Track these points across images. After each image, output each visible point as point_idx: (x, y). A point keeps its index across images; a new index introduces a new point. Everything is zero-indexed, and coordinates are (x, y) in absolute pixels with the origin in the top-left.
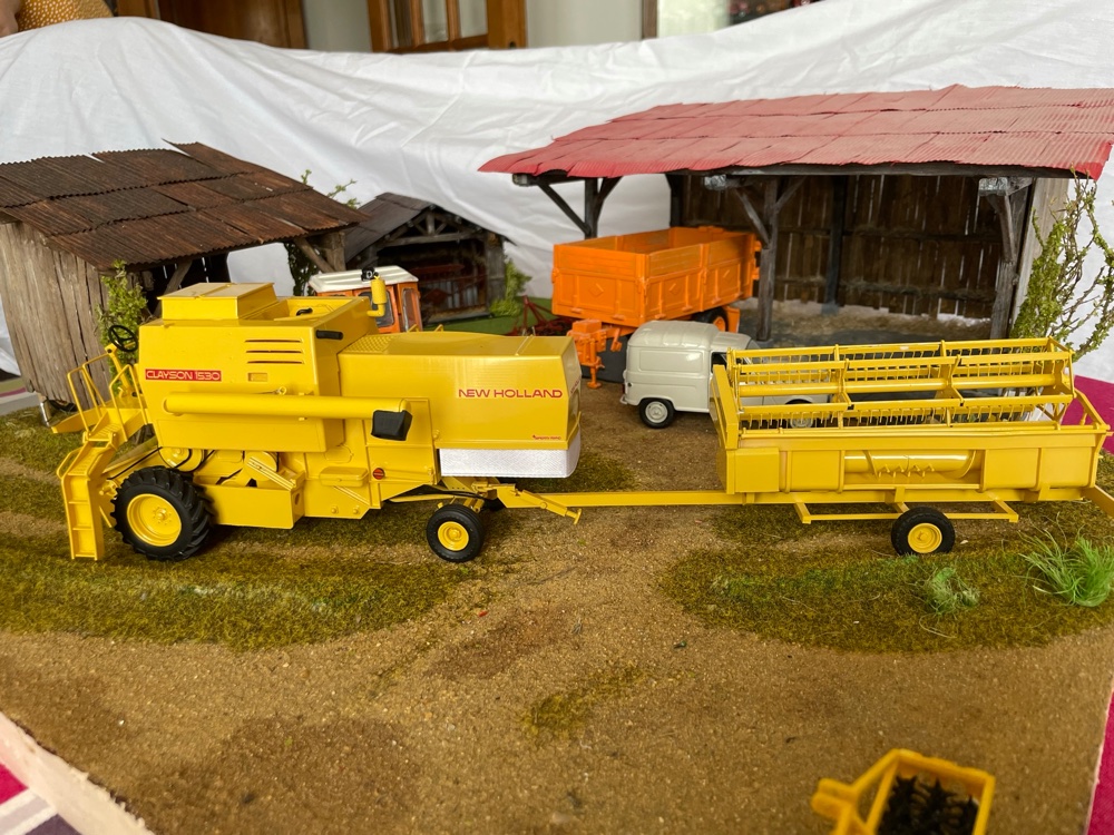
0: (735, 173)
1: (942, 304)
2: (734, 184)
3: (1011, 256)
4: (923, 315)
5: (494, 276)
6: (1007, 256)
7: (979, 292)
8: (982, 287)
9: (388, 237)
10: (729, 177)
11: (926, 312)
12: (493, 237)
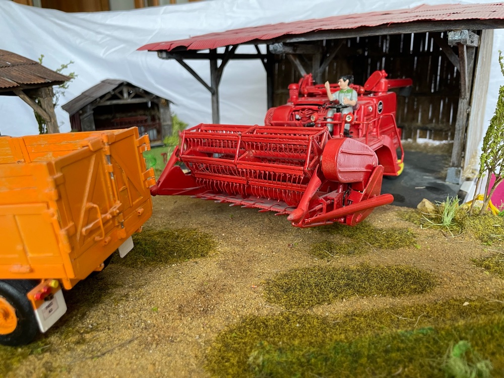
0: (288, 41)
1: (420, 133)
2: (289, 50)
3: (465, 94)
4: (410, 140)
5: (166, 123)
6: (463, 94)
7: (441, 125)
8: (442, 123)
9: (98, 100)
10: (285, 44)
11: (410, 137)
12: (163, 101)
